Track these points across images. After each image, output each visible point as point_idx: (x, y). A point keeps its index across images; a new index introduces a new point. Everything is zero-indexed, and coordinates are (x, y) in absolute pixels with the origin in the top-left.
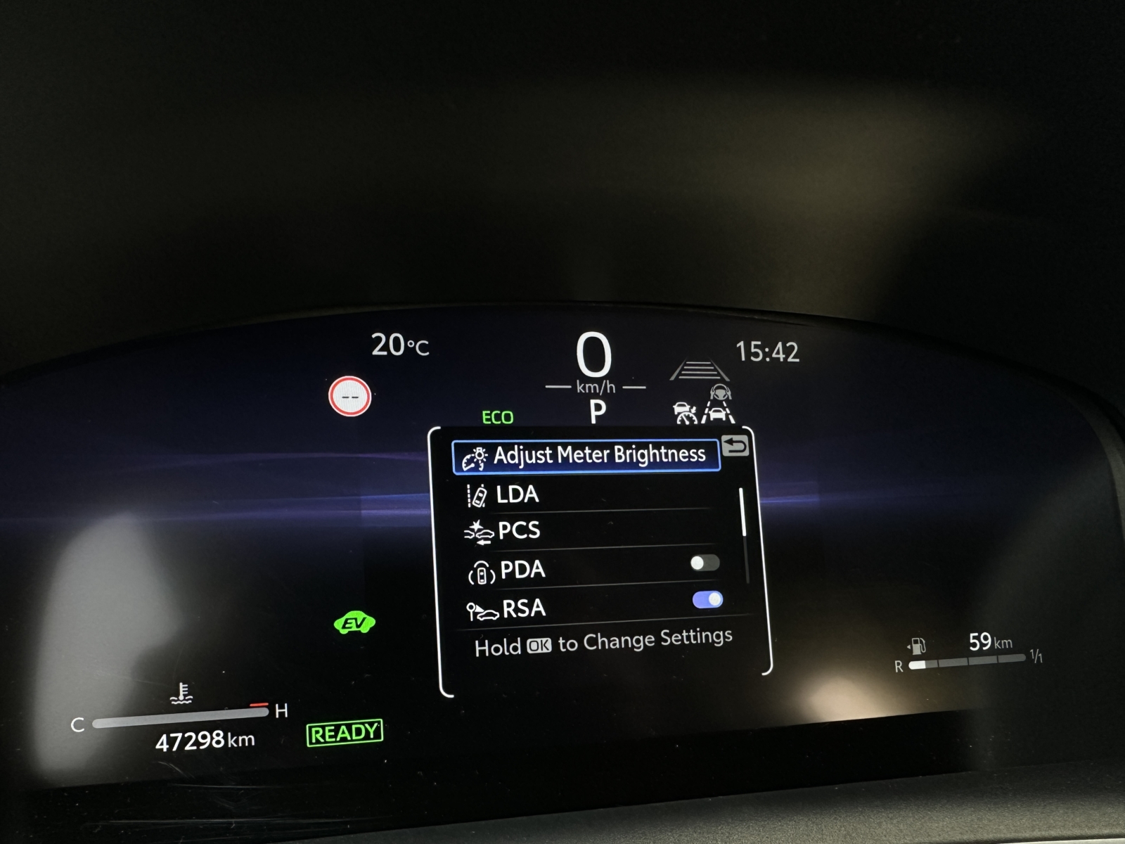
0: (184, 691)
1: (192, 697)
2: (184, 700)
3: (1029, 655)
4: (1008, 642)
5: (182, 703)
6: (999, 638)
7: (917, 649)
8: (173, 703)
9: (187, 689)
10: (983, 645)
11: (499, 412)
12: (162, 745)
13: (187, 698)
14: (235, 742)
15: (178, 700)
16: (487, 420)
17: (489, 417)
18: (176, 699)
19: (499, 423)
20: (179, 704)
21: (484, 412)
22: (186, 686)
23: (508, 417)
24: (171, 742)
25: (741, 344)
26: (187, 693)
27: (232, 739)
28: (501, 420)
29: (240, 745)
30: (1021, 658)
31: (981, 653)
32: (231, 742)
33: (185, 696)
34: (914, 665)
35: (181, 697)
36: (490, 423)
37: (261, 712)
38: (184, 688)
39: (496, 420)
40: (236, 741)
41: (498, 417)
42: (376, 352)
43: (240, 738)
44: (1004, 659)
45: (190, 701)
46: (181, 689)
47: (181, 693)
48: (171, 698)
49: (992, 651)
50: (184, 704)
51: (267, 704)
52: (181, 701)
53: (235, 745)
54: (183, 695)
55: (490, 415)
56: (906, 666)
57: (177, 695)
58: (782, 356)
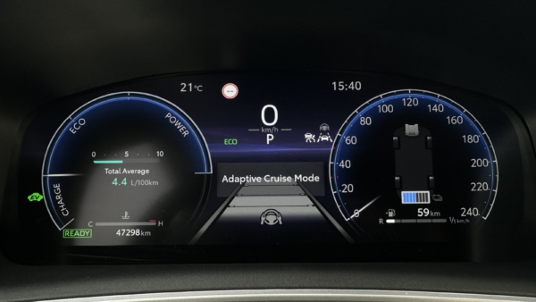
1: (129, 217)
3: (448, 220)
4: (438, 214)
5: (126, 219)
6: (433, 211)
7: (391, 214)
8: (123, 218)
10: (424, 214)
11: (231, 140)
12: (118, 233)
14: (143, 234)
22: (128, 213)
23: (235, 142)
24: (122, 232)
25: (334, 83)
28: (232, 143)
29: (145, 235)
30: (444, 221)
31: (423, 217)
34: (389, 221)
35: (126, 217)
36: (227, 144)
37: (153, 223)
38: (126, 213)
39: (230, 143)
42: (182, 90)
44: (435, 221)
47: (126, 215)
49: (429, 217)
51: (156, 221)
55: (228, 141)
56: (385, 221)
57: (124, 216)
58: (353, 88)
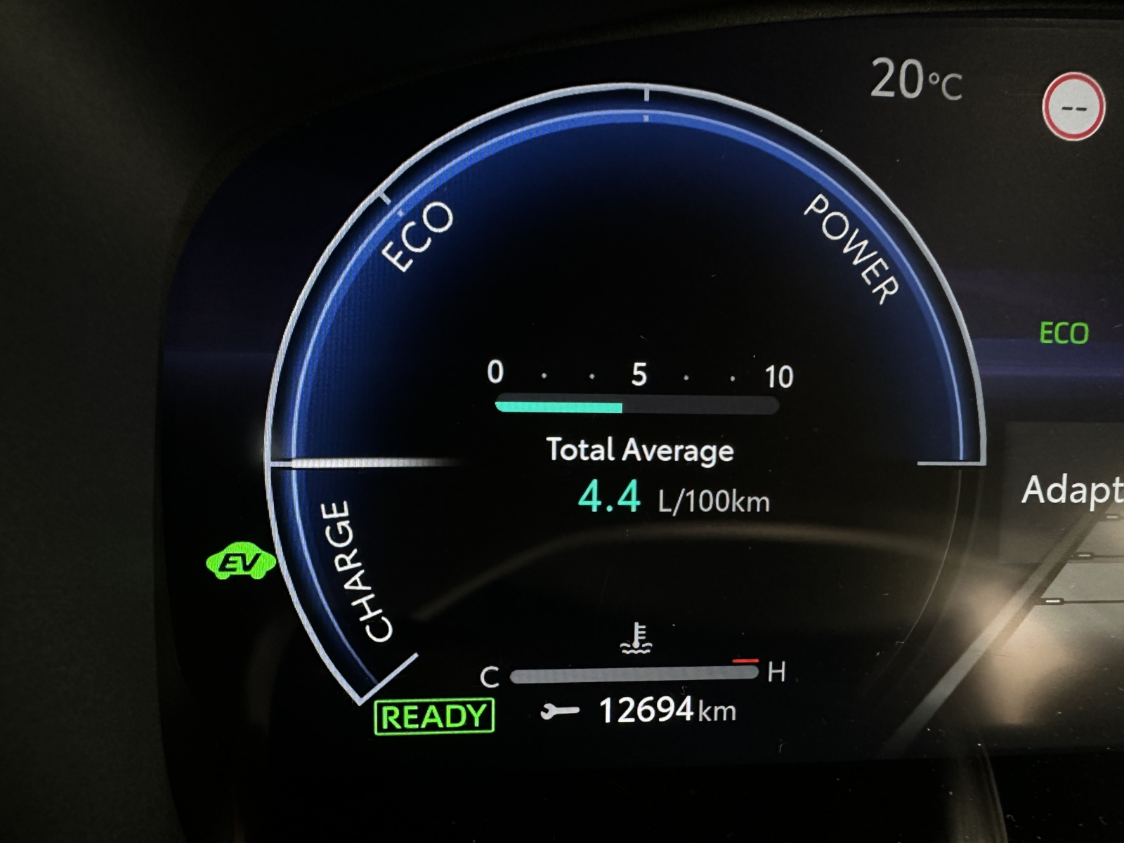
0: (640, 635)
1: (650, 645)
2: (640, 648)
5: (636, 652)
8: (624, 651)
9: (644, 632)
11: (1066, 324)
13: (643, 646)
14: (707, 713)
15: (632, 648)
16: (1047, 337)
17: (1050, 332)
18: (629, 646)
19: (1066, 342)
20: (632, 654)
21: (1044, 324)
22: (644, 627)
23: (1079, 335)
26: (643, 638)
27: (704, 709)
28: (1068, 338)
29: (716, 719)
32: (703, 714)
33: (641, 642)
35: (636, 644)
36: (1050, 342)
37: (748, 672)
38: (640, 630)
39: (1061, 337)
40: (711, 713)
41: (1064, 333)
42: (877, 92)
43: (716, 709)
45: (648, 651)
46: (637, 632)
47: (637, 638)
48: (622, 645)
50: (640, 654)
51: (757, 661)
52: (636, 650)
53: (709, 719)
54: (638, 642)
55: (1052, 328)
57: (631, 641)
